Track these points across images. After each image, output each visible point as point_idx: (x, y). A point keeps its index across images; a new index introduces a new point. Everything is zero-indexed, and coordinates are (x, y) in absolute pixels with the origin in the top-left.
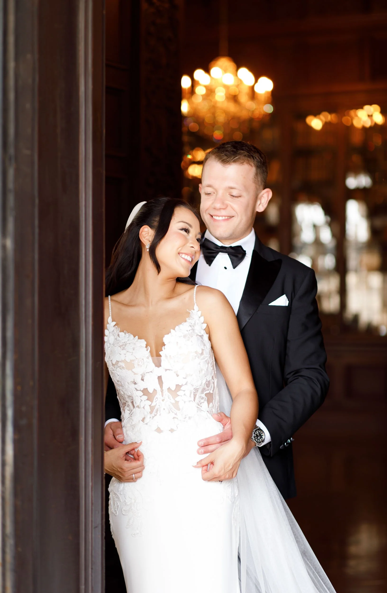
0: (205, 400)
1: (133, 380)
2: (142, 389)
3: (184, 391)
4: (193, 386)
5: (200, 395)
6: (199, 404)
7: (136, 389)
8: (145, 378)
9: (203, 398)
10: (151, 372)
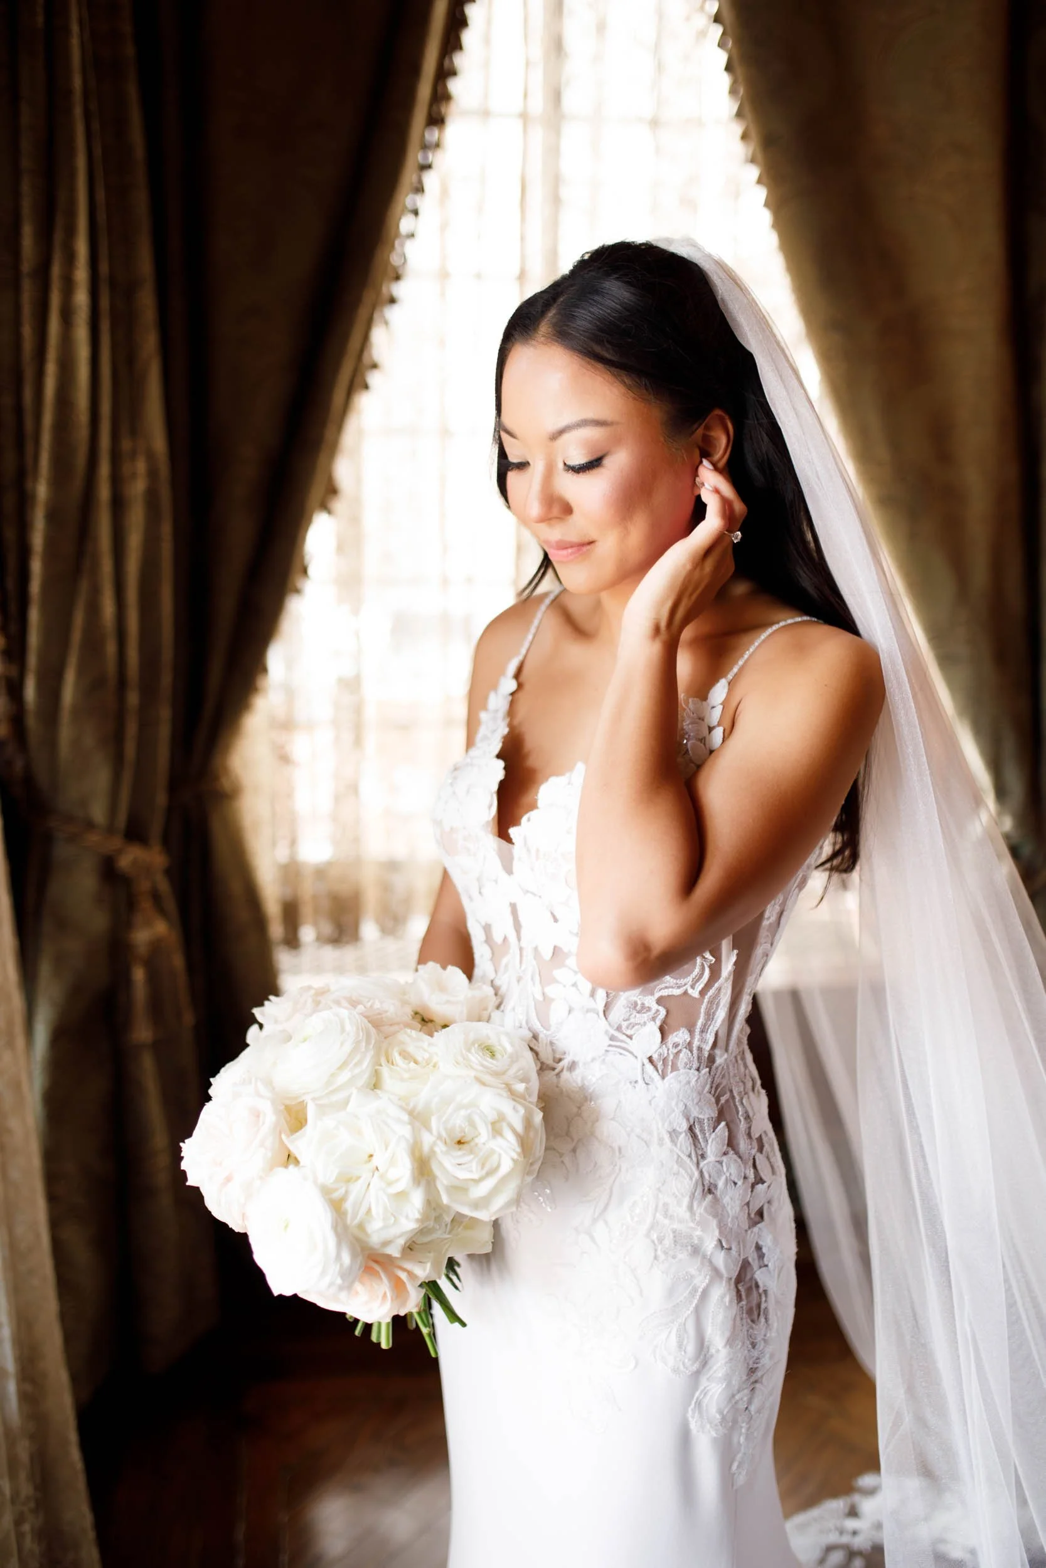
0: (654, 1019)
6: (625, 1024)
9: (644, 1009)
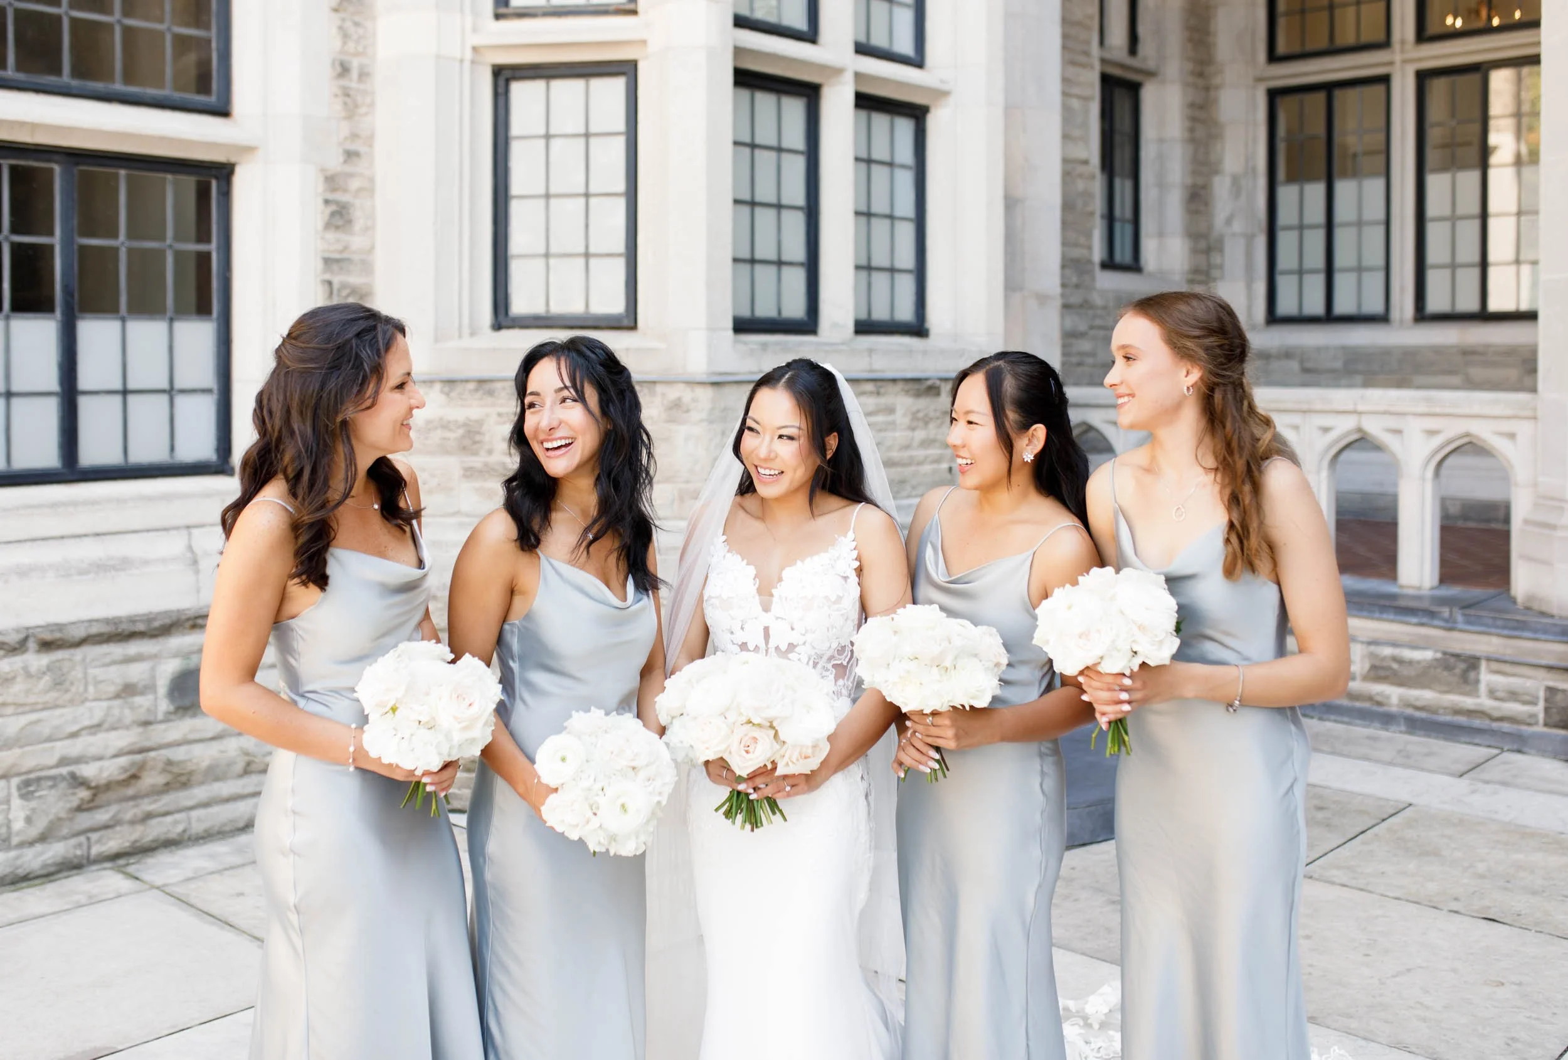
0: (832, 674)
1: (729, 627)
2: (740, 643)
3: (799, 654)
4: (814, 648)
5: (825, 664)
7: (732, 641)
8: (745, 626)
10: (756, 618)
